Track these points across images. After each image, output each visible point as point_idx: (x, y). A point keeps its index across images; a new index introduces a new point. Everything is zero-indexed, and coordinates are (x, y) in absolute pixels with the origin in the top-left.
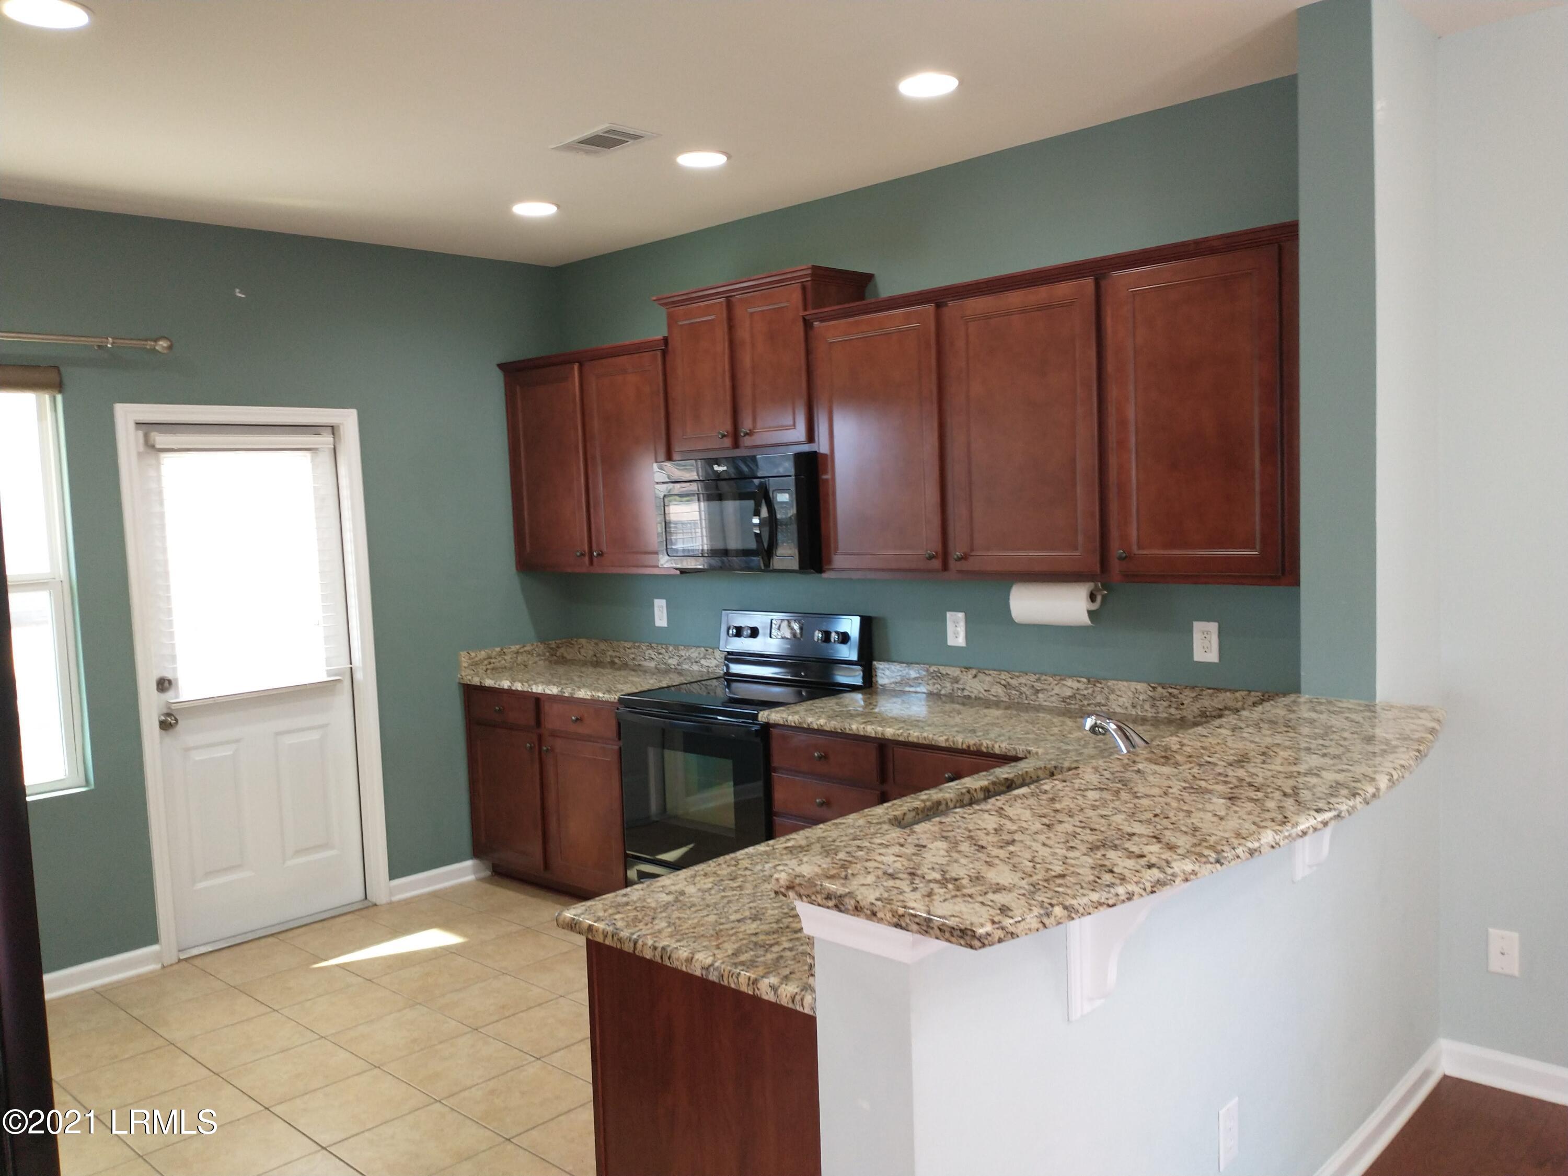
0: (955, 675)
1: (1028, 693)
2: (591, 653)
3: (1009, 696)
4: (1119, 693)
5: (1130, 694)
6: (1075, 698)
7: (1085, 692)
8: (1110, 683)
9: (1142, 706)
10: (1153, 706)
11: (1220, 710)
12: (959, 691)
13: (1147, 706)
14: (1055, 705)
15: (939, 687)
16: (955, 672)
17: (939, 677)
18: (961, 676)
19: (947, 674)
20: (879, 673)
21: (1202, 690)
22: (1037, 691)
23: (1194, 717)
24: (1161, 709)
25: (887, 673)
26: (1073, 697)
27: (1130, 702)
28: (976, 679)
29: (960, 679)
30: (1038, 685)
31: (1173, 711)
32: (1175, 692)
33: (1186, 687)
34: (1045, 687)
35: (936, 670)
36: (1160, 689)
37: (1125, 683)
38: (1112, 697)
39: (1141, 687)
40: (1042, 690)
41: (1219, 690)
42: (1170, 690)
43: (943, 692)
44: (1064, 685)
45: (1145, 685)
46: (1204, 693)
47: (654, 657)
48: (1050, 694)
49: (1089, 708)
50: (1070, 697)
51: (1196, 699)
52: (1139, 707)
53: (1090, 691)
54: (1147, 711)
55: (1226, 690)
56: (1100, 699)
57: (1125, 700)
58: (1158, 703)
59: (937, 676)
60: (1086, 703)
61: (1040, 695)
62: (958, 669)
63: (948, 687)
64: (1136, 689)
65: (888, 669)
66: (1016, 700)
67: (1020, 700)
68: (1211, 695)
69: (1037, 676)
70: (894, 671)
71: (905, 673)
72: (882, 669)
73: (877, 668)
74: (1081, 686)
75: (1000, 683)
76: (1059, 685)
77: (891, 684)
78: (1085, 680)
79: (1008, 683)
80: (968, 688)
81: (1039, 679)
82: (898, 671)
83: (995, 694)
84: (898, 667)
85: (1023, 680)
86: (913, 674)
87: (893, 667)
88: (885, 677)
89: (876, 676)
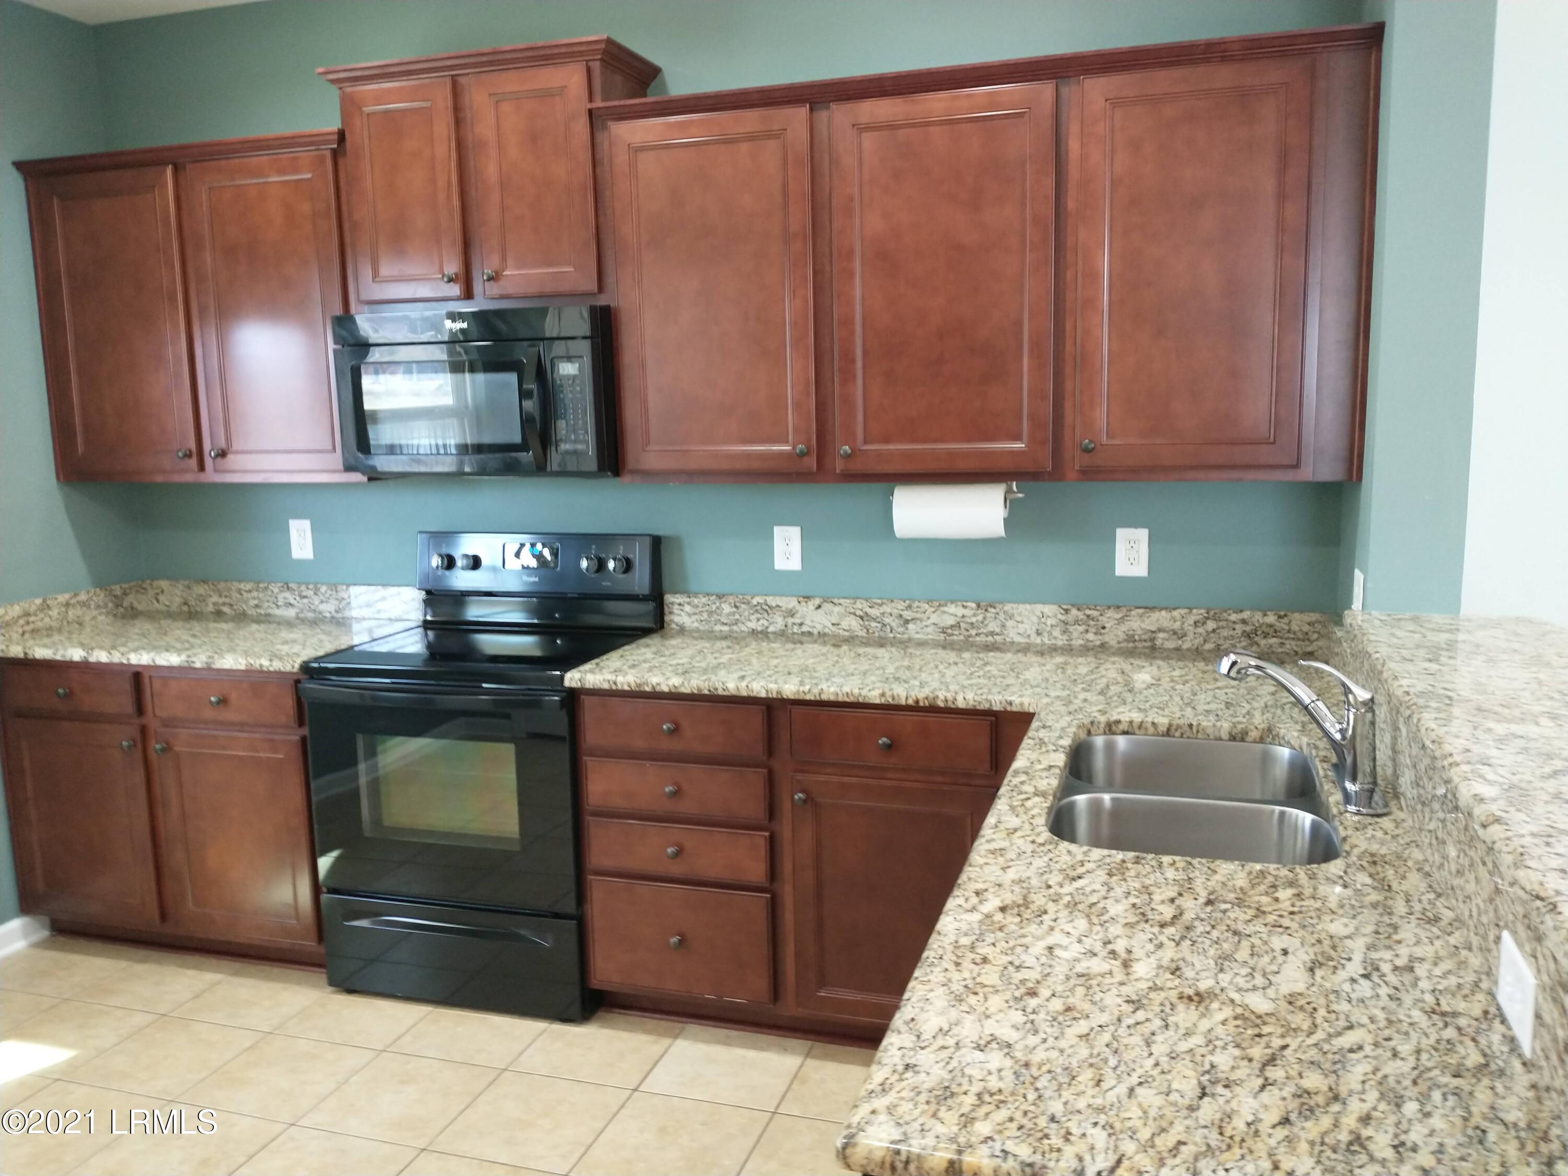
0: (790, 606)
1: (893, 624)
2: (178, 600)
3: (868, 630)
4: (1019, 619)
5: (1035, 619)
6: (960, 627)
7: (974, 620)
8: (1008, 607)
9: (1050, 633)
10: (1064, 632)
11: (1153, 632)
12: (795, 627)
13: (1057, 633)
14: (930, 637)
15: (766, 623)
16: (790, 603)
17: (766, 611)
18: (798, 607)
19: (778, 606)
20: (676, 609)
21: (1130, 610)
22: (907, 622)
23: (1119, 643)
24: (1075, 635)
25: (687, 608)
26: (957, 626)
27: (1034, 629)
28: (820, 611)
29: (797, 611)
30: (907, 614)
31: (1090, 636)
32: (1094, 613)
33: (1109, 608)
34: (918, 616)
35: (761, 601)
36: (1074, 612)
37: (1028, 606)
38: (1010, 623)
39: (1049, 609)
40: (913, 619)
41: (1153, 609)
42: (1088, 612)
43: (771, 629)
44: (944, 612)
45: (1055, 608)
46: (1133, 613)
47: (292, 601)
48: (924, 623)
49: (978, 639)
50: (952, 627)
51: (1121, 621)
52: (1046, 634)
53: (980, 618)
54: (1055, 638)
55: (1161, 609)
56: (993, 626)
57: (1028, 627)
58: (1071, 628)
59: (762, 609)
60: (973, 632)
61: (911, 626)
62: (795, 599)
63: (778, 622)
64: (1042, 613)
65: (689, 603)
66: (877, 634)
67: (882, 634)
68: (1141, 616)
69: (907, 602)
70: (697, 606)
71: (714, 607)
72: (680, 604)
73: (673, 603)
74: (967, 612)
75: (855, 614)
76: (938, 612)
77: (693, 622)
78: (973, 605)
79: (866, 613)
80: (807, 622)
81: (910, 607)
82: (705, 605)
83: (847, 628)
84: (704, 600)
85: (887, 609)
86: (727, 609)
87: (696, 601)
88: (683, 614)
89: (671, 613)
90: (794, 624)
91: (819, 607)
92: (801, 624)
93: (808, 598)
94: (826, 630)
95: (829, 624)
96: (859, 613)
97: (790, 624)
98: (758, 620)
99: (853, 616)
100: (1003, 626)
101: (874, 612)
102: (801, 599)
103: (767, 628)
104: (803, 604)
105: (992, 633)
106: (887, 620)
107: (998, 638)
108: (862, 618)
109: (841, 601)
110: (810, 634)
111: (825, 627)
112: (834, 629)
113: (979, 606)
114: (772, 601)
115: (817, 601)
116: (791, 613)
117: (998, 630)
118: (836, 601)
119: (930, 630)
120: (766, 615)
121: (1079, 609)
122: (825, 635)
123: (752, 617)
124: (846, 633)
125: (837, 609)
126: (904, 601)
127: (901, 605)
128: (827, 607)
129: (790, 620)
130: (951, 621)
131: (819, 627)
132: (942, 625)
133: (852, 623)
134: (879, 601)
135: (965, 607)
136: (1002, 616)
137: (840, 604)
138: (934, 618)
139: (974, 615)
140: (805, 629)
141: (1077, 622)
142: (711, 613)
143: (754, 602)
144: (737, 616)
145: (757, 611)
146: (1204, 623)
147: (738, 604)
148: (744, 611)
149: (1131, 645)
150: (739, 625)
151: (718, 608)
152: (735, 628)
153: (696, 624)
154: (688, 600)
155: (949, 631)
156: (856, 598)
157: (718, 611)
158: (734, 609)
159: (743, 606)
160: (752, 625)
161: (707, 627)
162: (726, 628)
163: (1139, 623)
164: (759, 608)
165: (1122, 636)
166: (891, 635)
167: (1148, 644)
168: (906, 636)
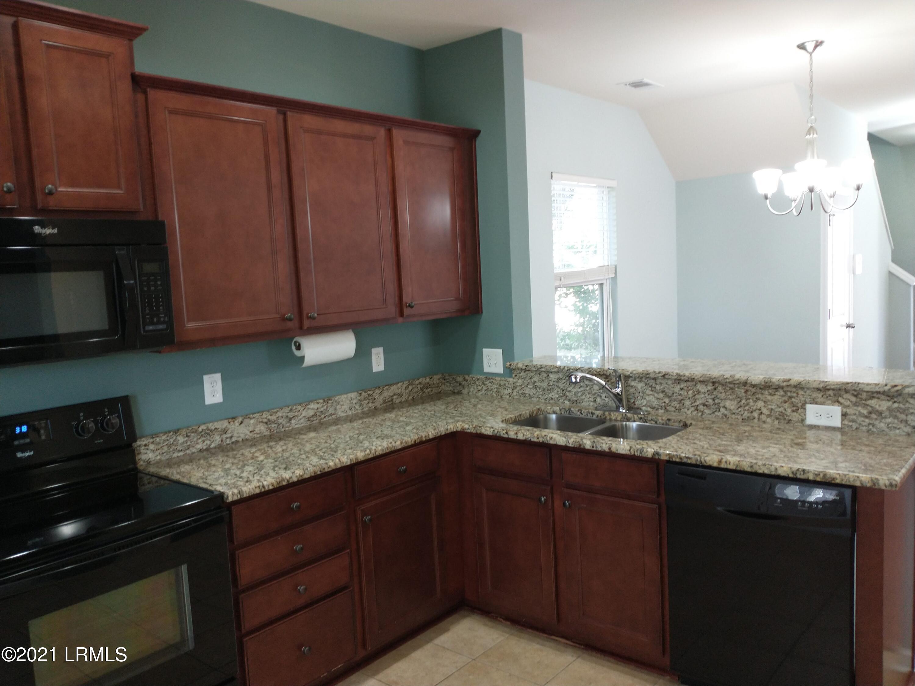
0: (224, 427)
1: (284, 423)
3: (270, 430)
4: (341, 403)
5: (348, 402)
7: (322, 409)
8: (337, 398)
9: (355, 408)
10: (361, 405)
11: (392, 396)
12: (228, 440)
13: (357, 407)
14: (302, 425)
15: (209, 443)
16: (224, 424)
18: (229, 426)
19: (216, 429)
20: (142, 450)
21: (383, 388)
22: (291, 419)
23: (381, 405)
24: (364, 406)
25: (152, 447)
26: (315, 415)
27: (348, 407)
28: (242, 425)
29: (228, 429)
30: (291, 415)
31: (370, 405)
32: (371, 393)
33: (376, 388)
34: (296, 414)
35: (205, 428)
36: (363, 394)
37: (345, 396)
38: (338, 407)
39: (353, 395)
40: (293, 417)
41: (391, 385)
42: (369, 392)
43: (213, 445)
44: (308, 409)
45: (356, 393)
46: (385, 389)
48: (300, 418)
49: (325, 419)
50: (313, 416)
51: (381, 393)
52: (353, 409)
53: (325, 407)
54: (357, 410)
55: (394, 384)
56: (331, 411)
57: (346, 407)
58: (363, 403)
59: (206, 433)
61: (293, 421)
62: (226, 421)
63: (217, 439)
64: (351, 397)
65: (152, 443)
66: (275, 431)
67: (278, 430)
68: (387, 389)
69: (290, 407)
70: (159, 443)
71: (172, 441)
72: (145, 445)
73: (140, 446)
74: (319, 406)
75: (262, 422)
76: (306, 409)
77: (157, 456)
78: (321, 401)
79: (269, 420)
80: (235, 434)
81: (291, 410)
82: (165, 441)
83: (259, 432)
84: (164, 437)
85: (280, 414)
86: (181, 439)
87: (158, 439)
88: (148, 452)
89: (139, 454)
90: (227, 438)
91: (241, 423)
92: (231, 437)
93: (234, 418)
94: (247, 437)
95: (248, 433)
96: (265, 420)
97: (224, 439)
98: (204, 442)
99: (261, 424)
100: (336, 409)
101: (273, 418)
102: (230, 420)
103: (210, 445)
104: (232, 423)
105: (331, 415)
106: (280, 421)
107: (334, 416)
108: (266, 423)
109: (255, 415)
110: (237, 442)
111: (246, 435)
112: (251, 435)
113: (324, 401)
114: (212, 426)
115: (240, 419)
116: (225, 431)
117: (333, 412)
118: (251, 416)
119: (302, 421)
120: (208, 437)
121: (365, 392)
122: (247, 440)
123: (200, 440)
124: (258, 436)
125: (252, 421)
126: (288, 407)
127: (287, 410)
128: (246, 421)
129: (224, 436)
130: (311, 413)
131: (242, 436)
132: (308, 416)
133: (262, 429)
134: (275, 410)
135: (318, 403)
136: (334, 404)
137: (254, 418)
138: (304, 413)
139: (323, 406)
140: (234, 439)
141: (365, 399)
142: (169, 446)
143: (200, 429)
144: (189, 443)
145: (202, 436)
146: (408, 387)
147: (189, 434)
148: (194, 438)
149: (385, 405)
150: (191, 449)
151: (174, 441)
152: (188, 452)
153: (159, 457)
154: (151, 440)
155: (312, 419)
156: (262, 412)
157: (175, 443)
158: (186, 438)
159: (193, 434)
160: (199, 446)
161: (167, 457)
162: (181, 454)
163: (387, 394)
164: (203, 433)
165: (382, 401)
166: (283, 430)
167: (390, 403)
168: (290, 428)
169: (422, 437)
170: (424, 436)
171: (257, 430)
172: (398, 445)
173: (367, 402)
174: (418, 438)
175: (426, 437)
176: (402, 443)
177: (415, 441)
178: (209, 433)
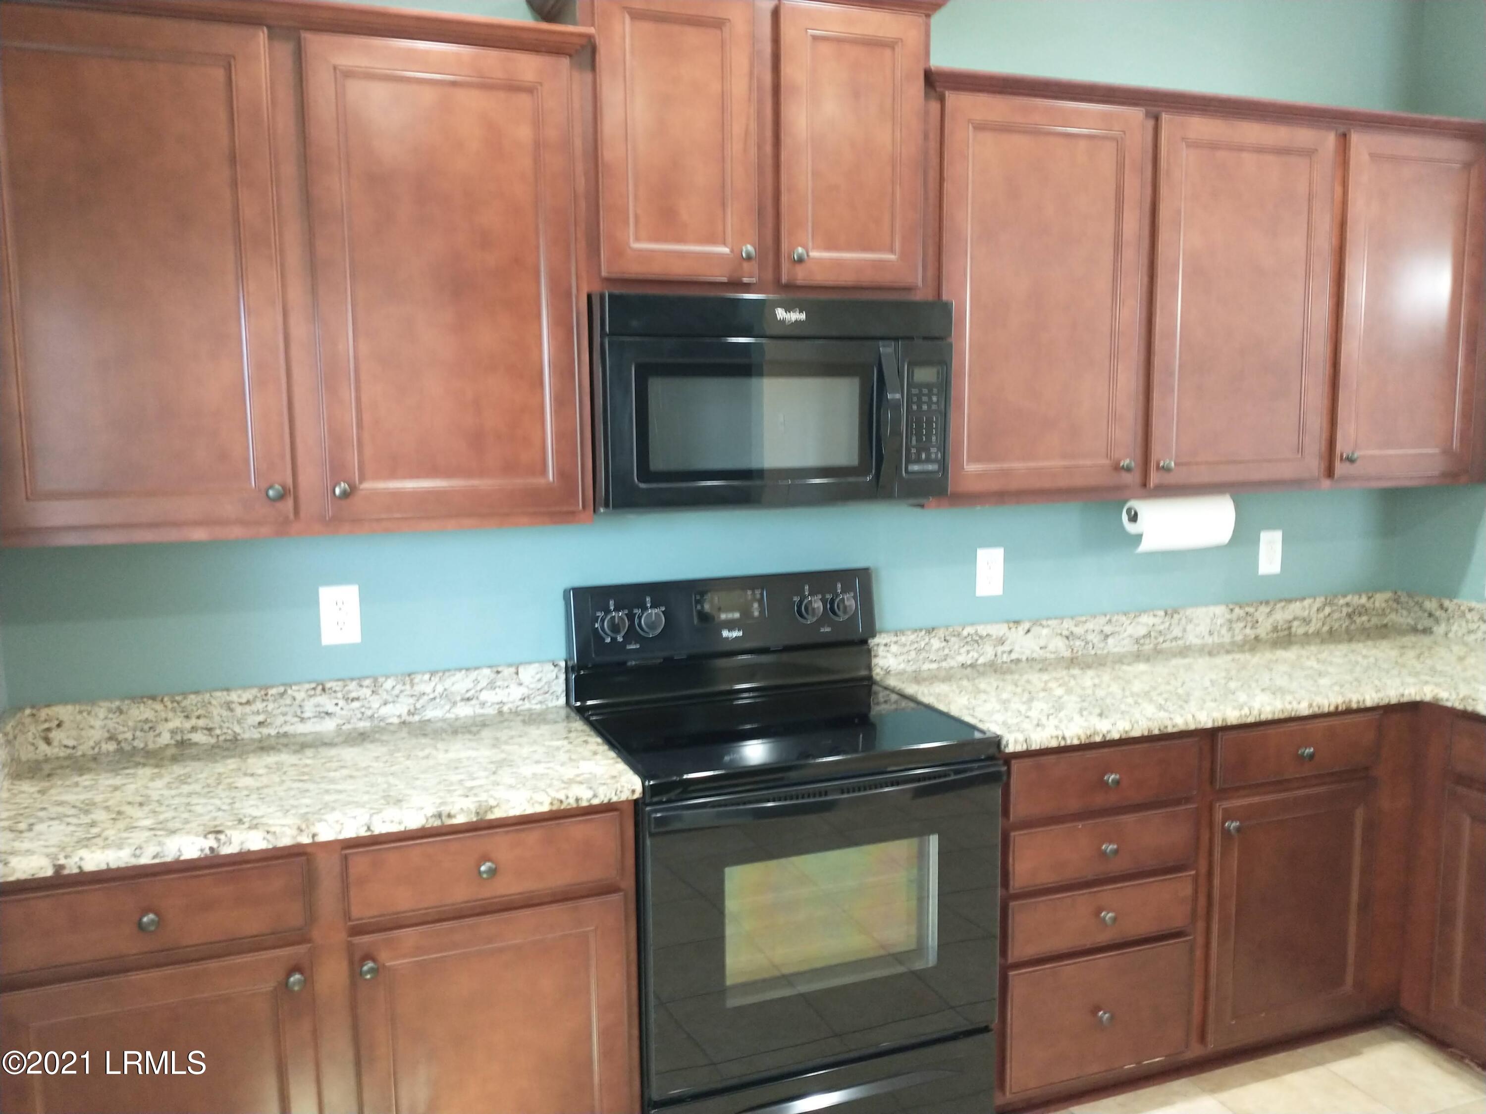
0: (1001, 634)
1: (1095, 641)
3: (1072, 650)
4: (1196, 621)
5: (1208, 620)
6: (1150, 636)
7: (1162, 627)
8: (1189, 612)
9: (1219, 632)
10: (1230, 629)
11: (1290, 622)
12: (1005, 656)
13: (1224, 631)
14: (1126, 649)
15: (976, 655)
18: (1008, 634)
19: (988, 635)
20: (881, 651)
21: (1276, 604)
22: (1107, 636)
23: (1267, 634)
24: (1237, 631)
25: (894, 648)
26: (1148, 635)
27: (1208, 630)
28: (1029, 635)
29: (1007, 639)
30: (1108, 629)
31: (1248, 631)
32: (1251, 610)
33: (1261, 603)
34: (1117, 629)
35: (972, 631)
36: (1237, 610)
37: (1204, 609)
38: (1190, 627)
39: (1219, 610)
40: (1111, 634)
41: (1290, 601)
42: (1248, 609)
43: (981, 661)
44: (1138, 623)
45: (1223, 607)
46: (1278, 606)
47: (330, 709)
48: (1121, 636)
49: (1164, 645)
50: (1144, 637)
51: (1270, 614)
52: (1216, 633)
53: (1167, 624)
54: (1223, 636)
55: (1296, 600)
56: (1177, 632)
57: (1203, 629)
58: (1234, 626)
59: (972, 640)
60: (1161, 639)
61: (1110, 641)
62: (1006, 626)
63: (989, 651)
64: (1214, 614)
65: (896, 643)
66: (1080, 653)
67: (1085, 652)
68: (1283, 608)
69: (1108, 617)
70: (904, 645)
71: (923, 644)
72: (886, 645)
73: (878, 645)
74: (1157, 621)
75: (1061, 634)
76: (1133, 624)
77: (900, 664)
78: (1162, 613)
79: (1072, 633)
80: (1017, 648)
81: (1110, 621)
82: (912, 643)
83: (1054, 650)
84: (913, 637)
85: (1090, 626)
86: (936, 643)
87: (903, 639)
88: (889, 655)
89: (876, 656)
90: (1003, 652)
91: (1028, 631)
92: (1011, 652)
93: (1017, 622)
94: (1035, 655)
95: (1038, 649)
96: (1065, 633)
97: (999, 653)
98: (968, 652)
99: (1059, 637)
100: (1184, 630)
101: (1078, 631)
102: (1011, 625)
103: (977, 660)
104: (1013, 629)
105: (1176, 639)
106: (1090, 637)
107: (1180, 642)
108: (1067, 638)
109: (1050, 622)
110: (1018, 661)
111: (1033, 652)
112: (1041, 652)
113: (1166, 614)
114: (983, 630)
115: (1027, 626)
116: (1001, 641)
117: (1180, 635)
118: (1044, 623)
119: (1126, 642)
120: (976, 645)
121: (1240, 607)
122: (1033, 659)
123: (963, 650)
124: (1053, 656)
125: (1045, 631)
126: (1106, 616)
127: (1103, 620)
128: (1036, 630)
129: (1000, 649)
130: (1142, 631)
131: (1028, 653)
132: (1136, 636)
133: (1059, 646)
134: (1084, 619)
135: (1155, 616)
136: (1184, 621)
137: (1048, 626)
138: (1130, 630)
139: (1163, 623)
140: (1014, 656)
141: (1239, 619)
142: (919, 651)
143: (965, 633)
144: (946, 651)
145: (967, 643)
146: (1323, 609)
147: (947, 638)
148: (954, 645)
149: (1275, 635)
150: (949, 660)
151: (927, 644)
152: (944, 664)
153: (902, 666)
154: (895, 639)
155: (1142, 641)
156: (1062, 618)
157: (927, 648)
158: (944, 644)
159: (953, 639)
160: (962, 659)
161: (914, 668)
162: (934, 666)
163: (1281, 616)
164: (969, 639)
165: (1269, 628)
166: (1093, 652)
167: (1286, 632)
168: (1105, 651)
169: (1350, 701)
170: (1354, 700)
171: (1051, 647)
172: (1303, 709)
173: (1242, 625)
174: (1344, 702)
175: (1358, 702)
176: (1310, 706)
177: (1337, 707)
178: (977, 640)
